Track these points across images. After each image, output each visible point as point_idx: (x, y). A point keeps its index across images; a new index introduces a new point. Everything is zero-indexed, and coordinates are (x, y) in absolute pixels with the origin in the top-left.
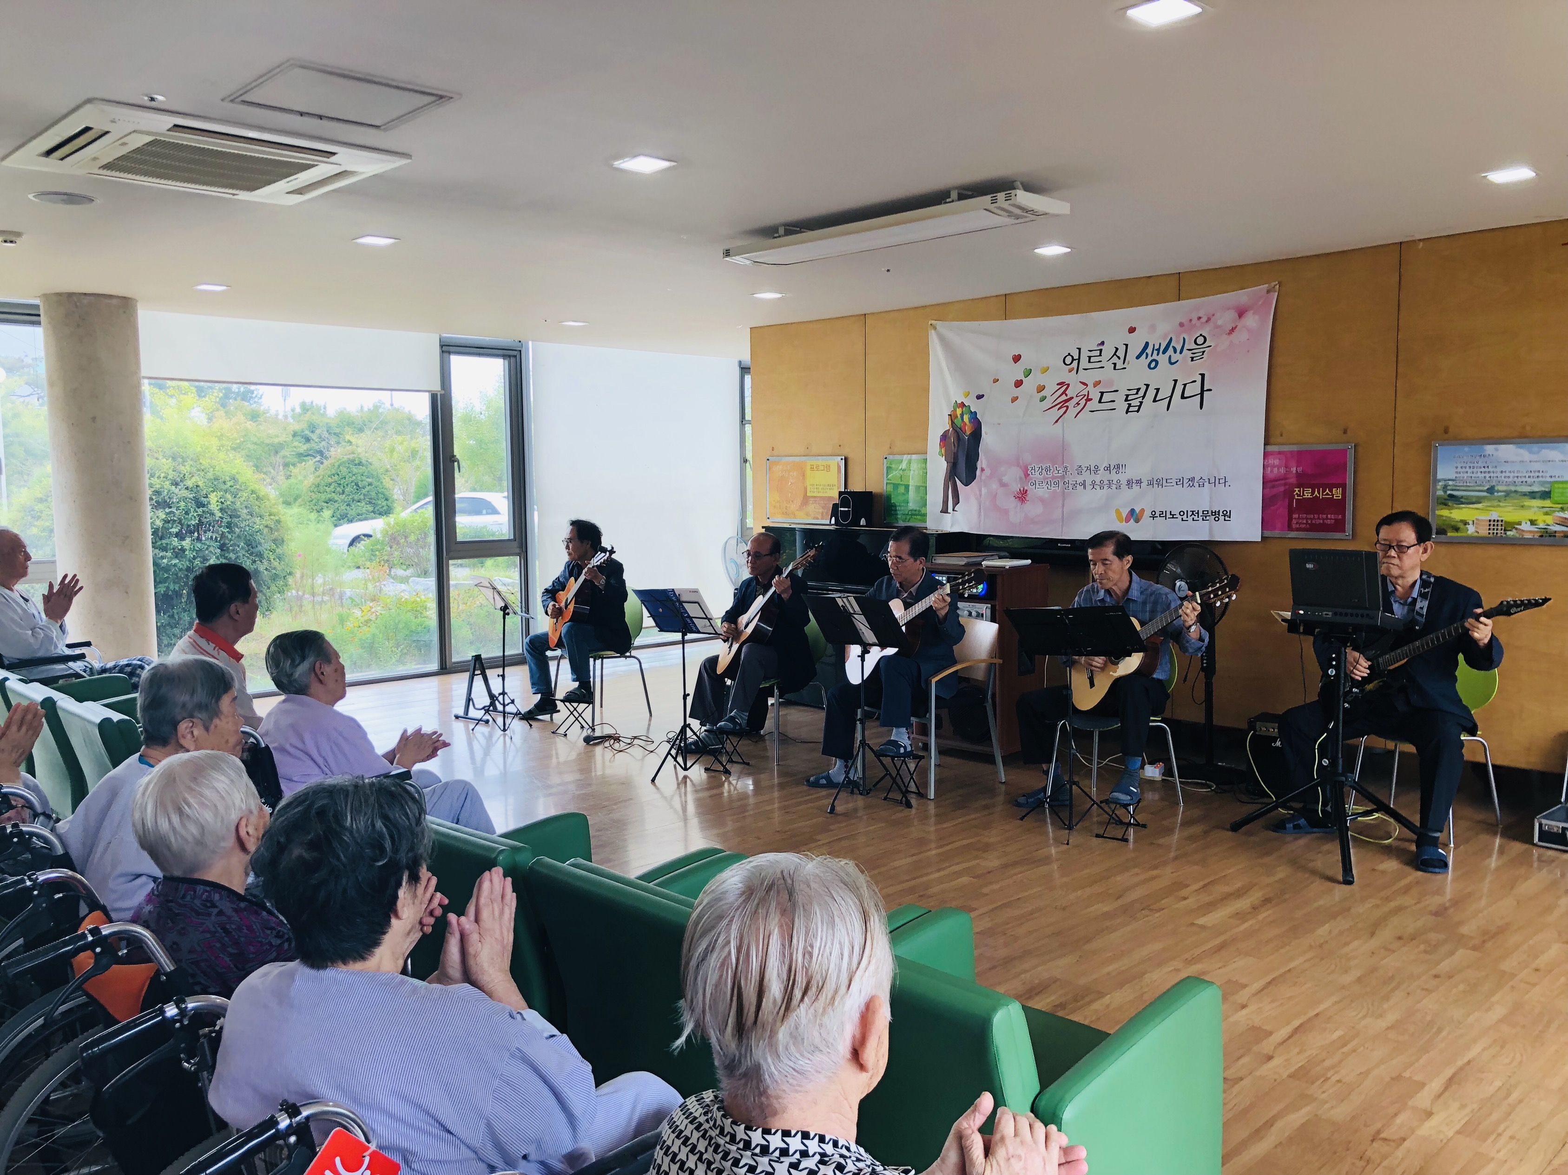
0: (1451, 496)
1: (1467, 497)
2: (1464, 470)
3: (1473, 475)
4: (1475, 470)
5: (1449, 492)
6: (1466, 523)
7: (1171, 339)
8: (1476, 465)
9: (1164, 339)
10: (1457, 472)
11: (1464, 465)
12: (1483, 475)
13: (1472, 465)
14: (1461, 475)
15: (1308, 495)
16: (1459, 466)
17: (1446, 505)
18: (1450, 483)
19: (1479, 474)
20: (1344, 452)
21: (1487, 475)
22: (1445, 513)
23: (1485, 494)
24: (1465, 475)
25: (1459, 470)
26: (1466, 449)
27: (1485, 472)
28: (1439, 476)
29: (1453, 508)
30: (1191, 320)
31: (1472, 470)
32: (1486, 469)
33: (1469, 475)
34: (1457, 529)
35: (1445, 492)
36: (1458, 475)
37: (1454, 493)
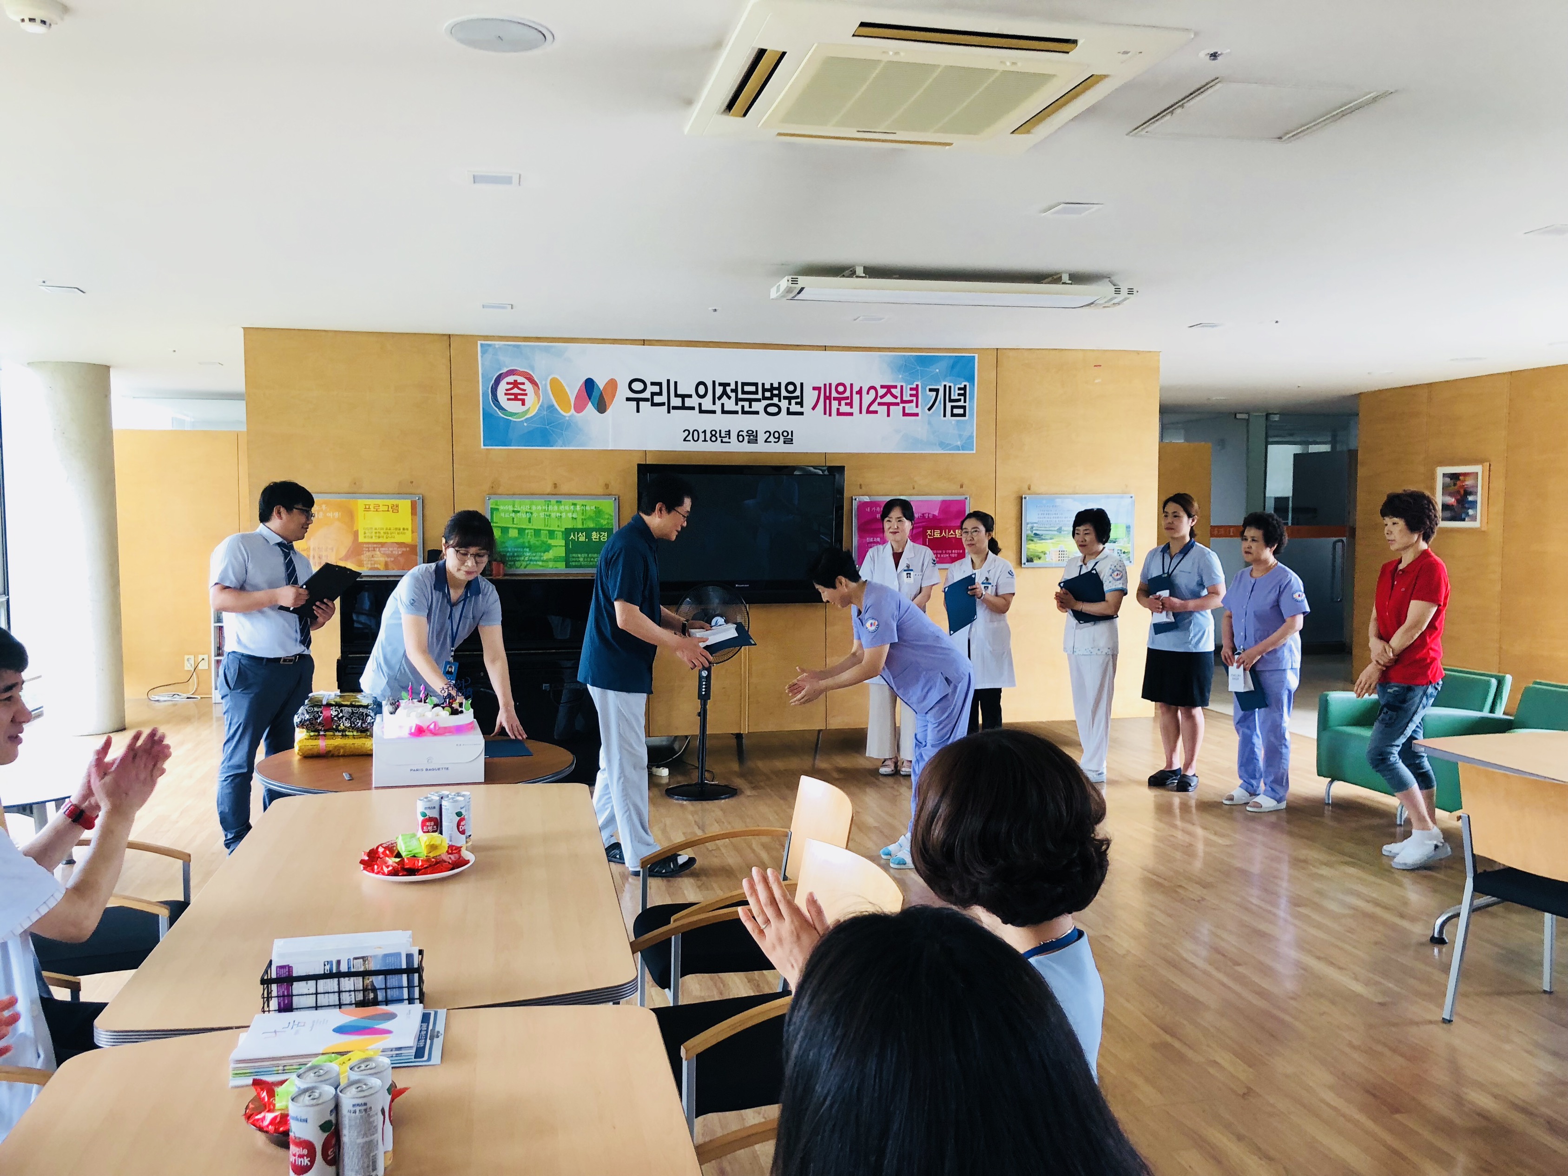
0: (1036, 534)
2: (1043, 516)
3: (1049, 520)
4: (1050, 516)
5: (1034, 532)
6: (1045, 553)
10: (1039, 518)
11: (1044, 513)
12: (1054, 520)
13: (1048, 513)
14: (1041, 520)
15: (937, 534)
16: (1041, 513)
17: (1032, 540)
18: (1035, 525)
19: (1052, 519)
20: (963, 502)
21: (1057, 520)
22: (1031, 546)
23: (1056, 533)
24: (1044, 520)
25: (1040, 516)
26: (1044, 501)
27: (1055, 517)
28: (1027, 521)
29: (1036, 543)
32: (1057, 516)
33: (1046, 519)
34: (1040, 558)
35: (1032, 532)
36: (1039, 520)
37: (1038, 532)
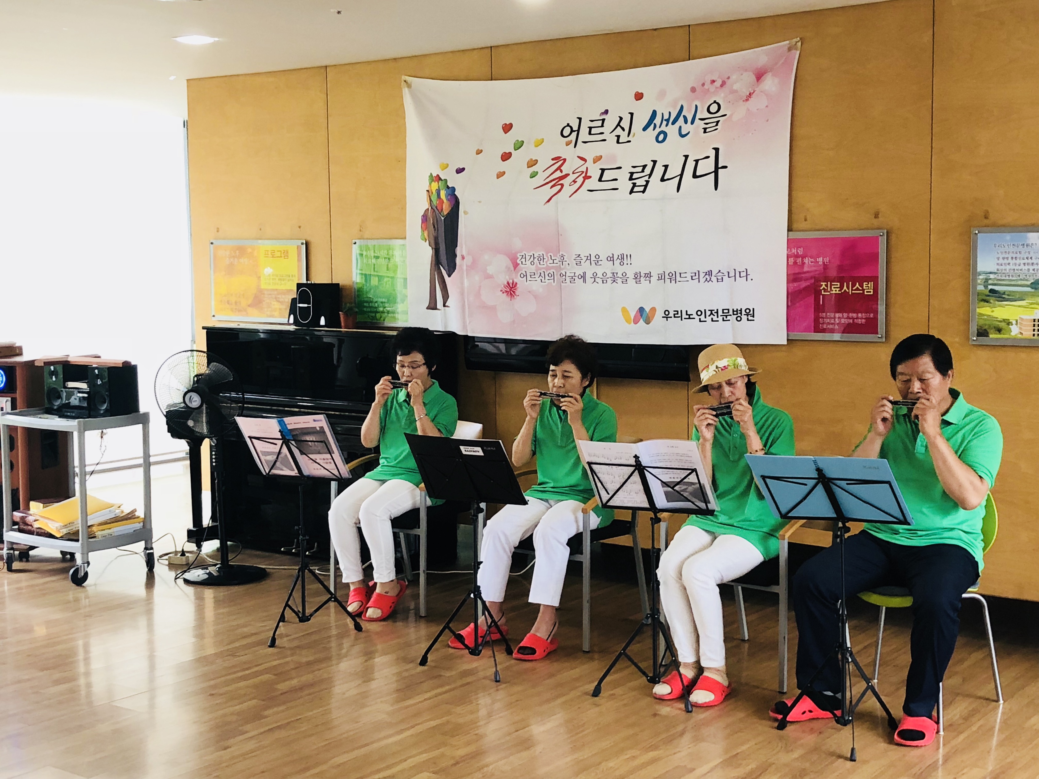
0: (992, 291)
1: (1010, 293)
2: (1006, 261)
3: (1016, 268)
4: (1018, 262)
5: (990, 287)
6: (1009, 323)
7: (682, 107)
8: (1018, 255)
9: (674, 107)
10: (998, 264)
11: (1006, 256)
12: (1026, 267)
13: (1014, 256)
14: (1003, 267)
15: (836, 291)
16: (1001, 256)
17: (987, 301)
18: (992, 276)
19: (1022, 267)
20: (875, 240)
21: (1031, 268)
22: (985, 310)
23: (1029, 289)
24: (1008, 267)
25: (1001, 261)
26: (1008, 236)
27: (1028, 264)
28: (979, 270)
29: (994, 305)
30: (703, 85)
31: (1014, 261)
32: (1030, 261)
33: (1012, 267)
34: (999, 330)
35: (986, 287)
36: (1000, 267)
37: (996, 288)
